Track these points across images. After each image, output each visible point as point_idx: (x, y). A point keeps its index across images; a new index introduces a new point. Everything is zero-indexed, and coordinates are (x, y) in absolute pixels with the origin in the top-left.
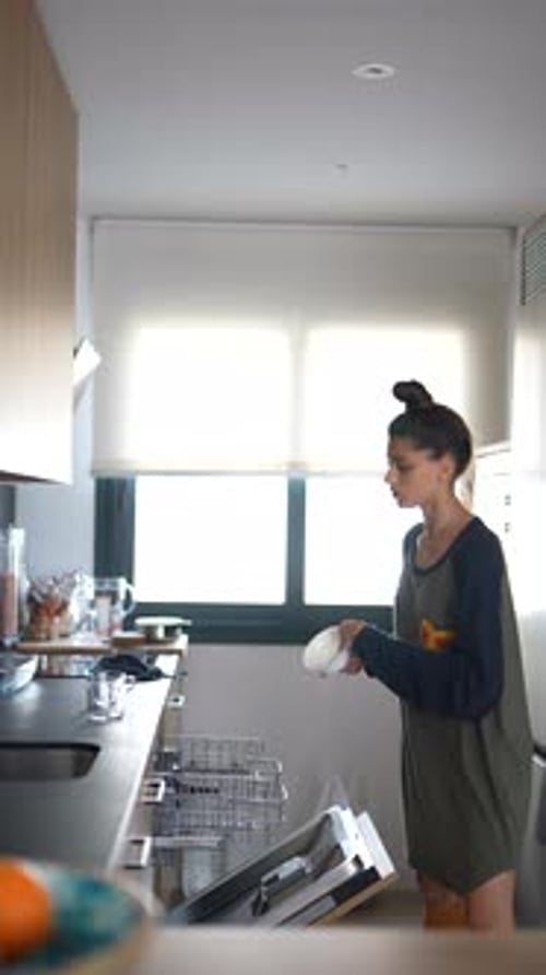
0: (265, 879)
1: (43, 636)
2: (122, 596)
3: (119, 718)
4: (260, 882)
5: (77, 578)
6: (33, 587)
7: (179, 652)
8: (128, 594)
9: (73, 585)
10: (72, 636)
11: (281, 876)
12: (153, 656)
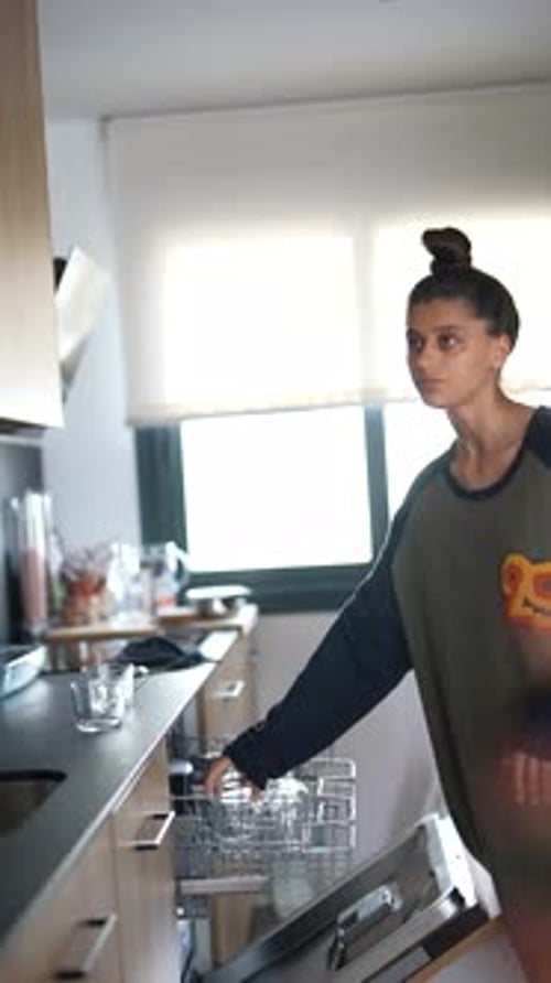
0: (342, 917)
1: (78, 619)
2: (172, 566)
3: (118, 727)
4: (335, 922)
5: (115, 548)
6: (65, 564)
7: (239, 629)
8: (180, 564)
9: (110, 557)
10: (113, 618)
11: (362, 915)
12: (203, 635)
